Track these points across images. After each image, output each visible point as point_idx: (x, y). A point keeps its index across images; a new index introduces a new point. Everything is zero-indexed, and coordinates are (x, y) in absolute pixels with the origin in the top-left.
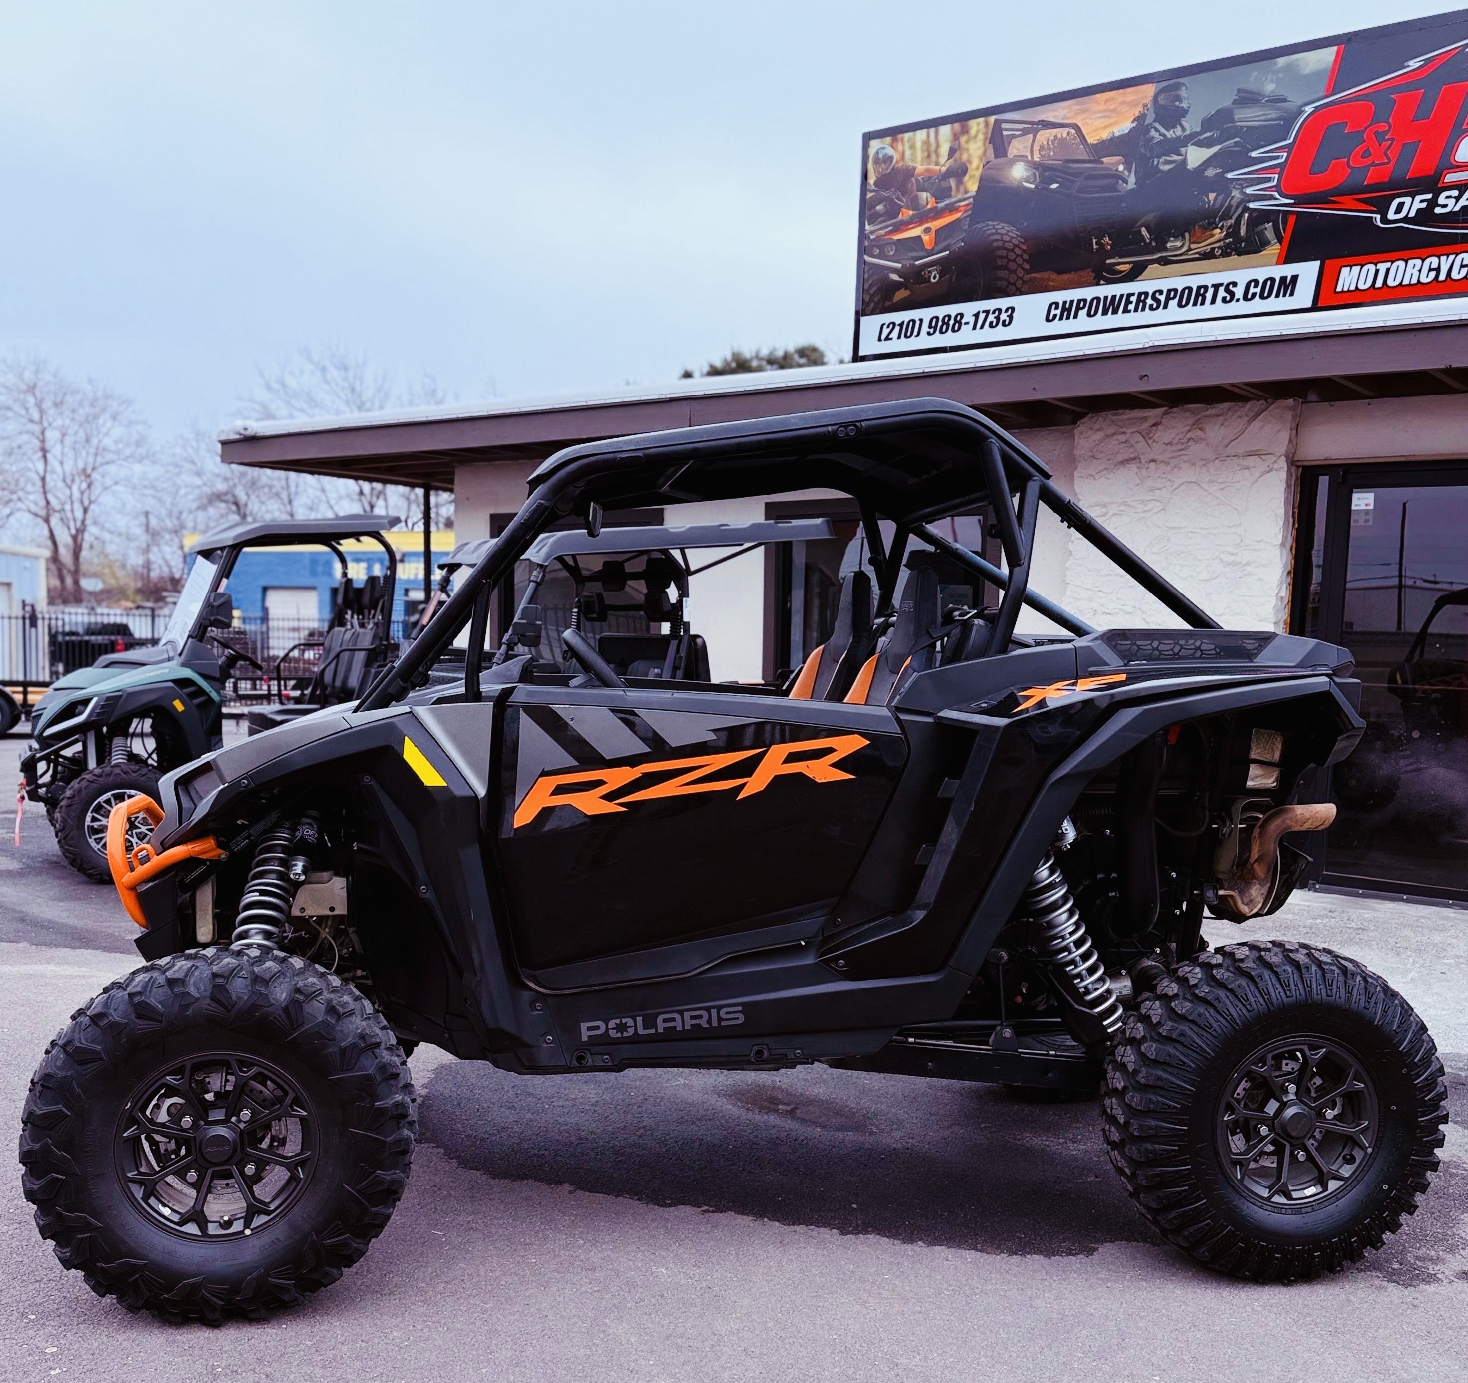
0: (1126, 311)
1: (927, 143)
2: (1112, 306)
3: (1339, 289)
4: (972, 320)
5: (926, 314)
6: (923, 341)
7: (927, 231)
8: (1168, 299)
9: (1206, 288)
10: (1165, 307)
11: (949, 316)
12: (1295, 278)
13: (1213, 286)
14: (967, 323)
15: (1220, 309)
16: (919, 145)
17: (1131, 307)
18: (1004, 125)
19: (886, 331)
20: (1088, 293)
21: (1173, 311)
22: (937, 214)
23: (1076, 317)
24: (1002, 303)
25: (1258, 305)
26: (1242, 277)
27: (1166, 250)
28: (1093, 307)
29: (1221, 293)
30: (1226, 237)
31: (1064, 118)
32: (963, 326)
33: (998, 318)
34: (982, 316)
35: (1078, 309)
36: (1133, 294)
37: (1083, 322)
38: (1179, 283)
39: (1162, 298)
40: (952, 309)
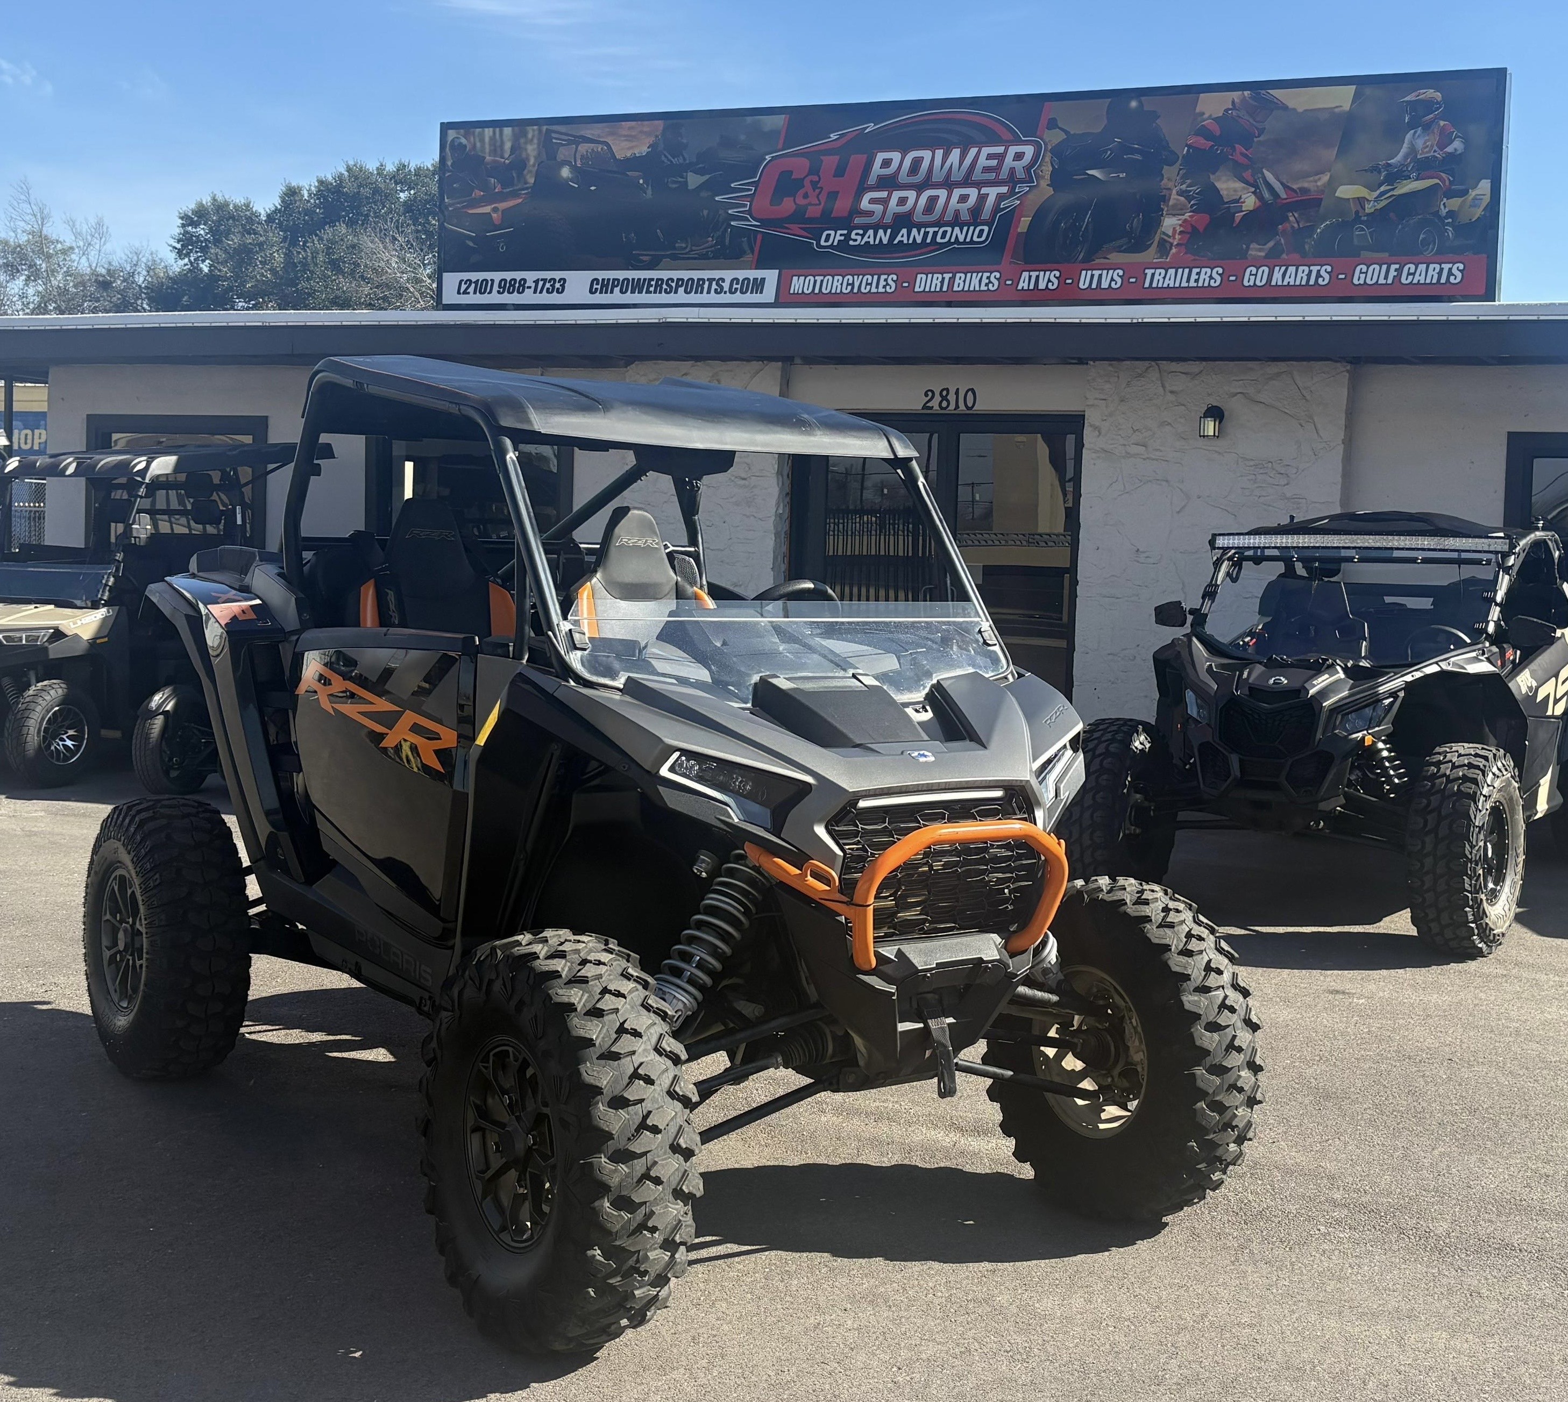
0: (648, 292)
1: (493, 138)
2: (638, 286)
3: (792, 292)
4: (533, 285)
5: (497, 276)
6: (494, 298)
7: (495, 210)
8: (678, 286)
9: (703, 280)
10: (676, 292)
11: (515, 280)
12: (763, 280)
13: (708, 279)
14: (529, 287)
15: (713, 298)
16: (487, 140)
17: (652, 289)
18: (554, 135)
19: (464, 287)
20: (621, 275)
21: (681, 296)
22: (503, 197)
23: (612, 292)
24: (557, 275)
25: (738, 298)
26: (728, 275)
27: (675, 248)
28: (625, 285)
29: (714, 286)
30: (716, 244)
31: (599, 136)
32: (526, 290)
33: (553, 286)
34: (541, 283)
35: (614, 286)
36: (653, 280)
37: (616, 297)
38: (685, 275)
39: (674, 285)
40: (518, 275)
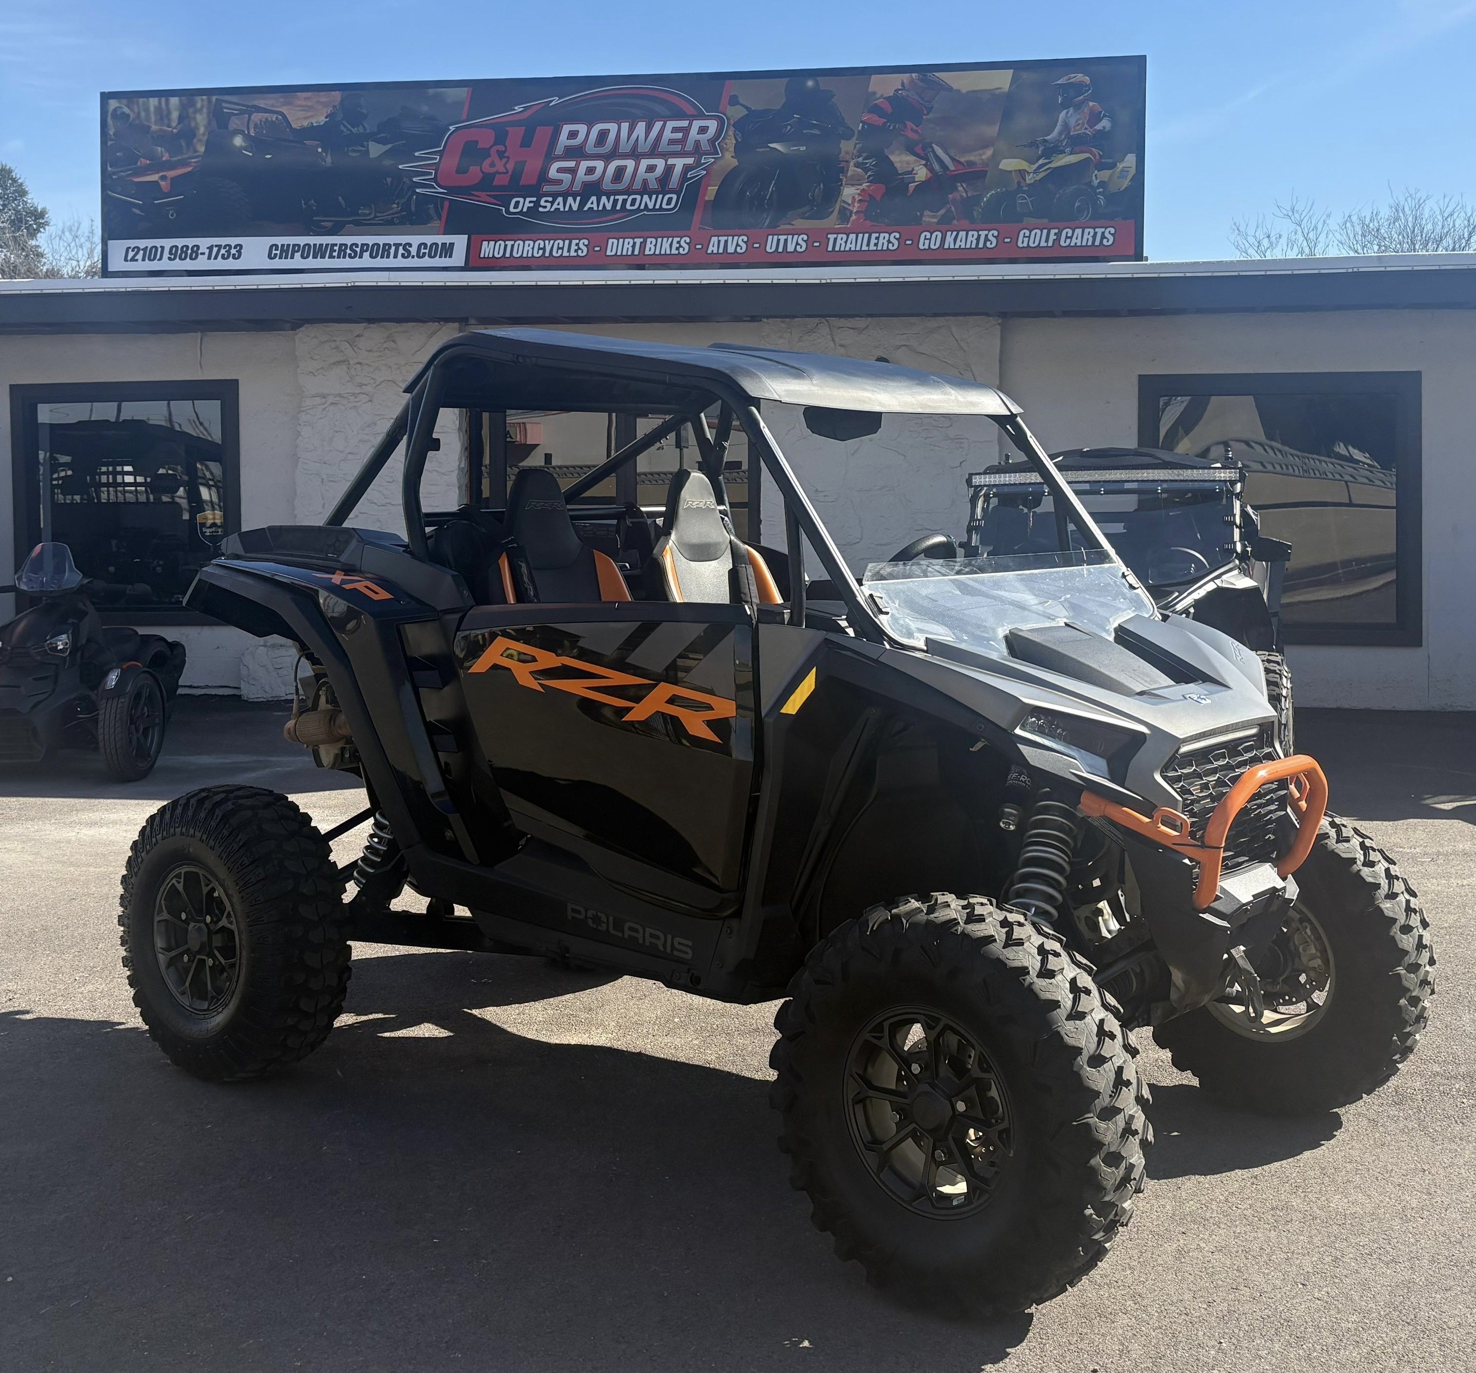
0: (331, 257)
1: (158, 109)
2: (320, 251)
3: (482, 256)
4: (207, 251)
5: (168, 243)
6: (165, 264)
7: (163, 178)
8: (362, 251)
9: (389, 245)
10: (361, 257)
11: (187, 247)
12: (452, 245)
13: (394, 244)
14: (203, 254)
15: (400, 262)
16: (152, 109)
17: (335, 254)
18: (224, 105)
19: (131, 254)
20: (302, 240)
21: (366, 261)
22: (171, 166)
23: (292, 258)
24: (233, 241)
25: (427, 262)
26: (415, 240)
27: (358, 215)
28: (305, 251)
29: (401, 251)
30: (401, 211)
31: (273, 106)
32: (200, 256)
33: (228, 252)
34: (215, 249)
35: (294, 251)
36: (336, 245)
37: (297, 262)
38: (370, 240)
39: (358, 250)
40: (190, 242)
